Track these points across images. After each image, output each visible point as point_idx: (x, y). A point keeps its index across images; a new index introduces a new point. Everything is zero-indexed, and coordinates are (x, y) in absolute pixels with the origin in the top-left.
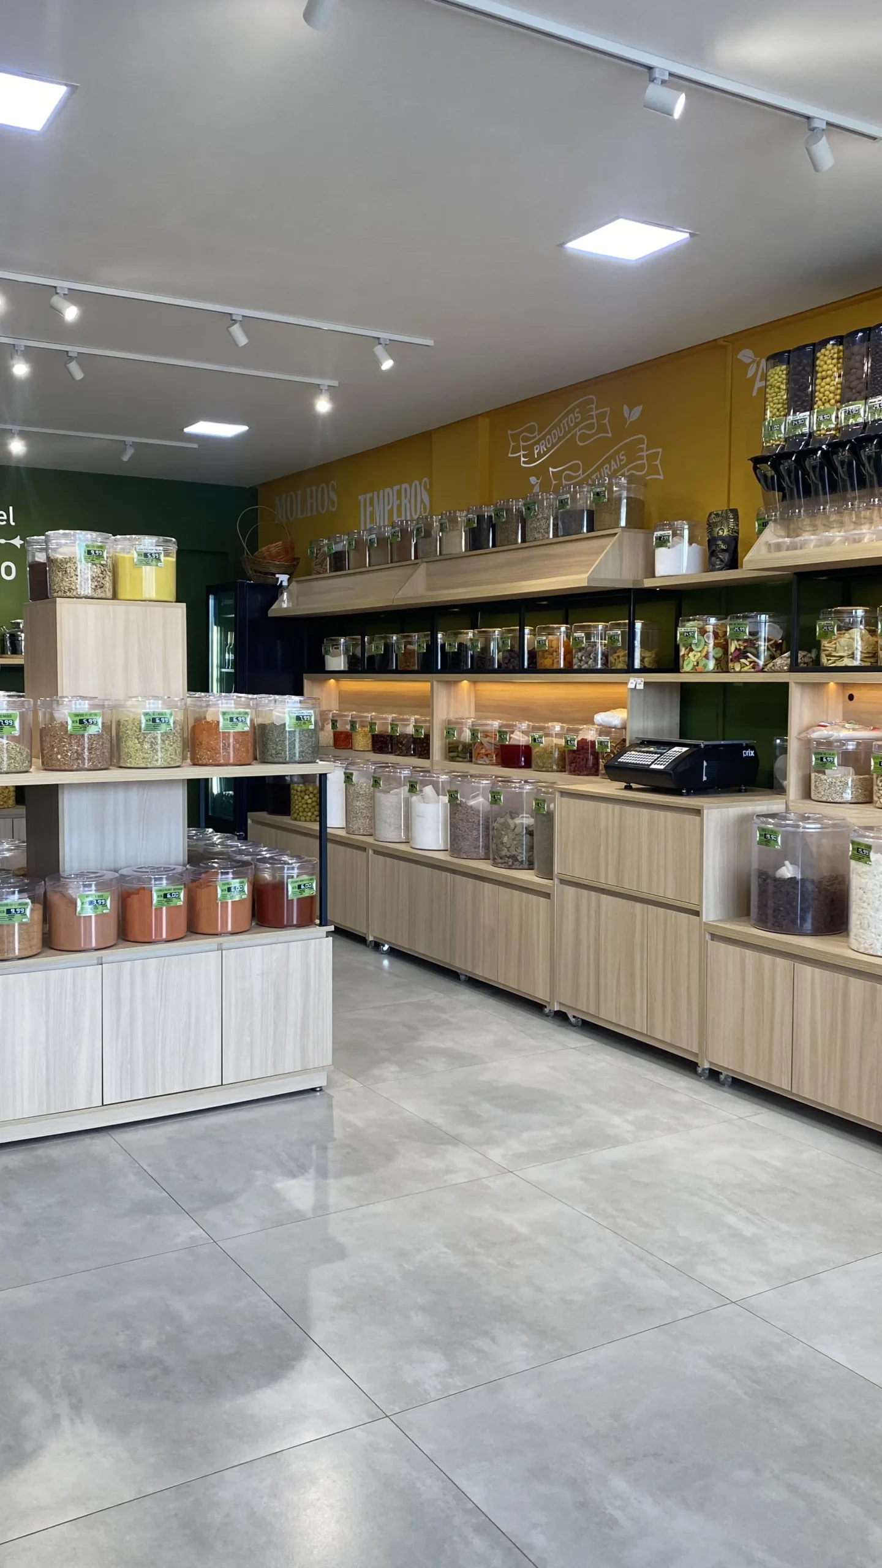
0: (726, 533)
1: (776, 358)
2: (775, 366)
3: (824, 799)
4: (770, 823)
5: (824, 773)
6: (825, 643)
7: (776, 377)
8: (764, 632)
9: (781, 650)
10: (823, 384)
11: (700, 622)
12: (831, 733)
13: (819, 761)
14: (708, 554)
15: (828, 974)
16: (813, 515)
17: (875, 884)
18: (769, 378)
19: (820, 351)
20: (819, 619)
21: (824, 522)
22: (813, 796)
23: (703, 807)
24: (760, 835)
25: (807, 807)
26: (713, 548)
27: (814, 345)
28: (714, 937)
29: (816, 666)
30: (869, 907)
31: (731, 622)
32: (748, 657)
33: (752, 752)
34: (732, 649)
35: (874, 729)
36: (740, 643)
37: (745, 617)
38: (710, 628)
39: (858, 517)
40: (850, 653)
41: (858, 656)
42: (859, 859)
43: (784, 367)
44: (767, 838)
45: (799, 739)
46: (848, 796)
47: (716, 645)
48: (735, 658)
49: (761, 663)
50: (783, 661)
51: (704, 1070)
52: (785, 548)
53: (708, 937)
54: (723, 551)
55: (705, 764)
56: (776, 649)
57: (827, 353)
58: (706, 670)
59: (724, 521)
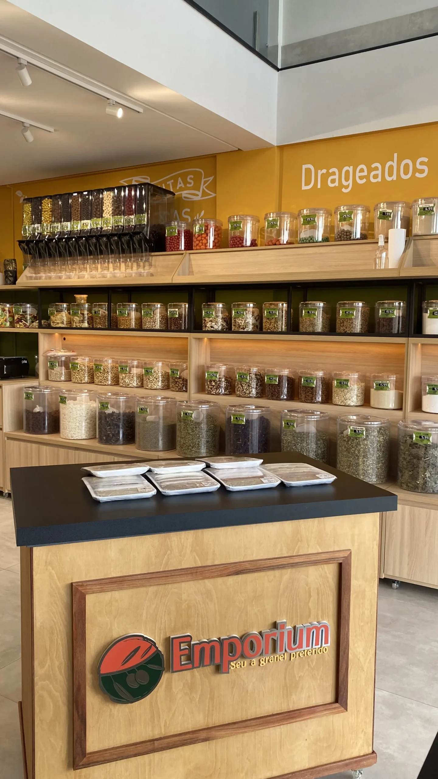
0: (11, 269)
1: (28, 200)
2: (26, 203)
3: (53, 380)
4: (30, 390)
5: (53, 369)
6: (52, 317)
7: (27, 208)
8: (29, 311)
9: (36, 319)
10: (45, 214)
11: (3, 306)
12: (55, 353)
13: (51, 365)
14: (5, 277)
15: (52, 448)
16: (44, 265)
17: (68, 412)
18: (24, 208)
19: (43, 200)
20: (49, 307)
21: (49, 268)
22: (49, 379)
23: (2, 384)
24: (26, 395)
25: (48, 383)
26: (7, 275)
27: (41, 197)
28: (9, 438)
29: (49, 327)
30: (66, 421)
31: (15, 307)
32: (22, 322)
33: (26, 361)
34: (16, 318)
35: (73, 352)
36: (19, 316)
37: (21, 305)
38: (7, 309)
39: (61, 268)
40: (61, 321)
41: (65, 323)
42: (62, 403)
43: (30, 204)
44: (28, 396)
45: (44, 356)
46: (63, 378)
47: (10, 316)
48: (17, 322)
49: (28, 324)
50: (36, 324)
51: (6, 494)
52: (33, 278)
53: (6, 439)
54: (11, 276)
55: (5, 366)
56: (34, 319)
57: (46, 201)
58: (6, 326)
59: (11, 264)
